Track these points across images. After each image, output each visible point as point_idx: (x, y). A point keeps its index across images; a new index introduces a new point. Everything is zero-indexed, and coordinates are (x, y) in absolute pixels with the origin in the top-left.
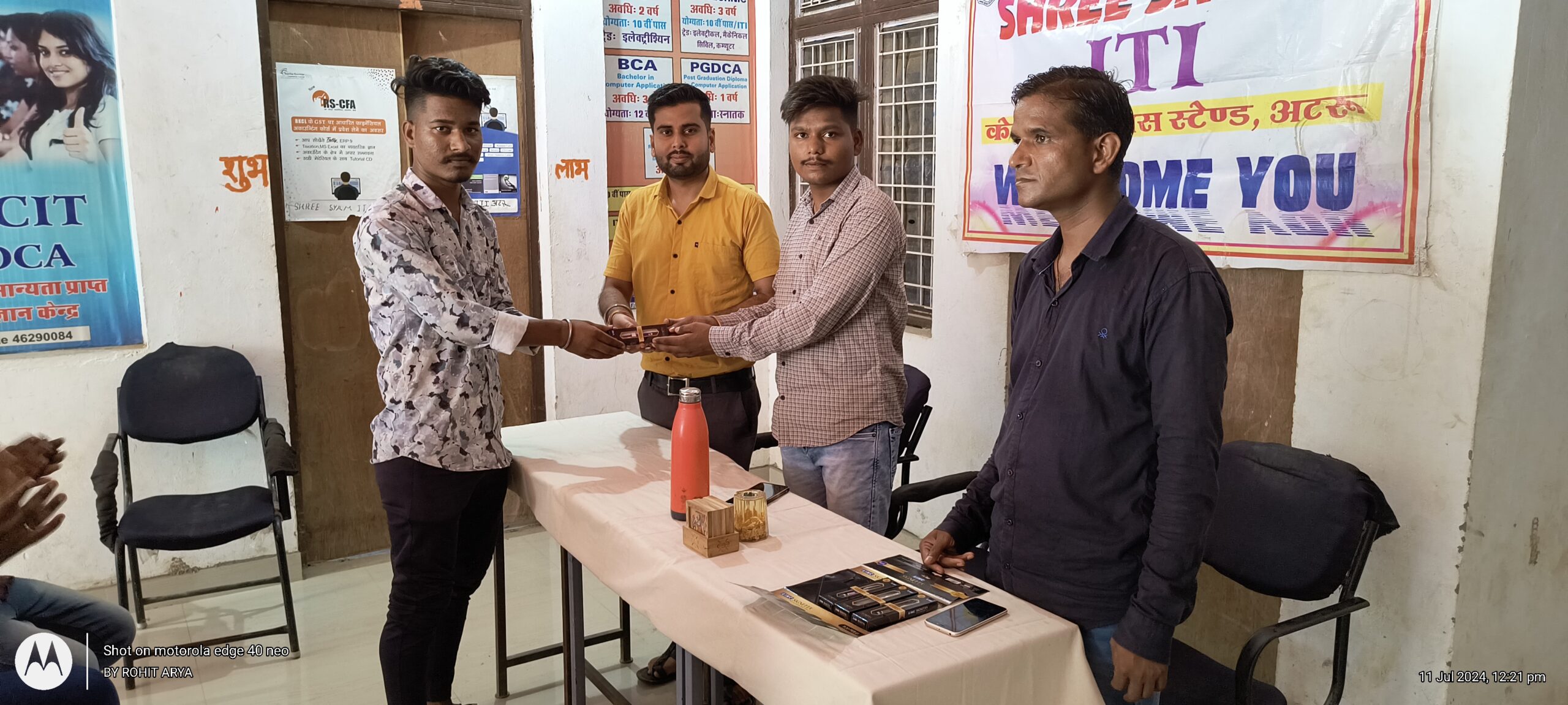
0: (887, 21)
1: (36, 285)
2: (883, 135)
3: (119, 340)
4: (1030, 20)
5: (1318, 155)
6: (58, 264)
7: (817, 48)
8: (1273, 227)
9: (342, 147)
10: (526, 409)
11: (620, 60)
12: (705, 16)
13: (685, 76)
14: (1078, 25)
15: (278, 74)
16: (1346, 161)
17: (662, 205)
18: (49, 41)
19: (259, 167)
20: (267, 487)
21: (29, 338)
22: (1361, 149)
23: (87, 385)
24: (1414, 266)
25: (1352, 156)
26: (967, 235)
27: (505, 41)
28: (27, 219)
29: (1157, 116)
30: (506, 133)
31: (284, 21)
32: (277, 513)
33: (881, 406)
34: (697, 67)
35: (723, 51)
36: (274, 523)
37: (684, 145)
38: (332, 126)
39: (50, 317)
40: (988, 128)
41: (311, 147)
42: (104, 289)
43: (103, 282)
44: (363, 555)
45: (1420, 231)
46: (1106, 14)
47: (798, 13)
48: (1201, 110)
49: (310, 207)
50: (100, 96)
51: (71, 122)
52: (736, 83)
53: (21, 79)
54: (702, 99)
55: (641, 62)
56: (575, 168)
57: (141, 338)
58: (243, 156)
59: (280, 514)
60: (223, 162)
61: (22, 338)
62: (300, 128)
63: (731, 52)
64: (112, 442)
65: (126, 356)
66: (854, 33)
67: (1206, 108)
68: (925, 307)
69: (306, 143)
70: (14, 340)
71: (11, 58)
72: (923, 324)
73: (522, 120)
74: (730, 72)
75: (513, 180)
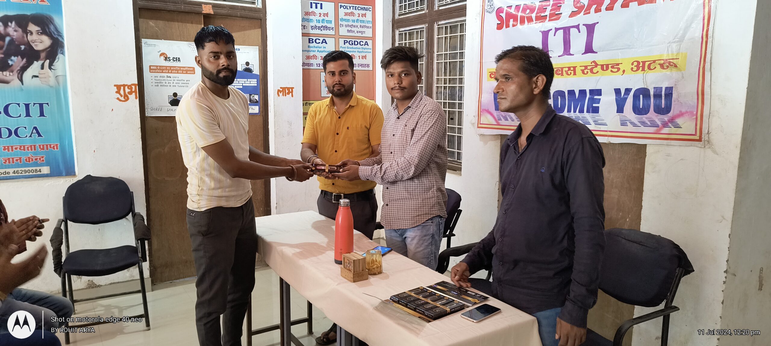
0: (441, 20)
1: (24, 146)
2: (438, 76)
3: (64, 174)
4: (511, 20)
5: (654, 88)
6: (35, 136)
7: (406, 34)
8: (632, 123)
9: (174, 80)
10: (261, 209)
11: (309, 39)
12: (351, 18)
13: (341, 47)
14: (535, 23)
15: (143, 44)
16: (668, 91)
17: (330, 109)
18: (32, 27)
19: (133, 90)
20: (135, 246)
21: (20, 172)
22: (676, 85)
23: (48, 195)
24: (701, 143)
25: (671, 88)
26: (479, 126)
27: (253, 29)
28: (21, 114)
29: (575, 68)
30: (254, 74)
31: (146, 19)
32: (140, 259)
33: (436, 208)
34: (347, 42)
35: (360, 35)
36: (139, 264)
37: (341, 81)
38: (169, 70)
39: (31, 162)
40: (490, 73)
41: (159, 80)
42: (57, 149)
43: (57, 145)
44: (181, 280)
45: (705, 126)
46: (549, 18)
47: (397, 17)
48: (596, 65)
49: (158, 110)
50: (56, 55)
51: (42, 67)
52: (366, 50)
53: (19, 46)
54: (349, 58)
55: (319, 40)
56: (287, 91)
57: (75, 173)
58: (125, 84)
59: (142, 259)
60: (116, 87)
61: (17, 172)
62: (153, 71)
63: (364, 35)
64: (60, 223)
65: (67, 181)
66: (424, 26)
67: (599, 64)
68: (458, 161)
69: (156, 78)
70: (13, 173)
71: (14, 36)
72: (457, 169)
73: (261, 68)
74: (363, 45)
75: (256, 97)
